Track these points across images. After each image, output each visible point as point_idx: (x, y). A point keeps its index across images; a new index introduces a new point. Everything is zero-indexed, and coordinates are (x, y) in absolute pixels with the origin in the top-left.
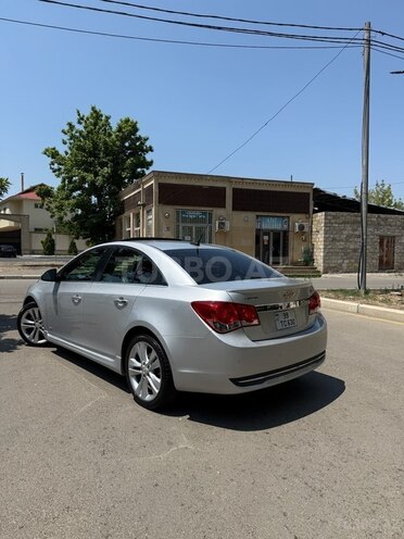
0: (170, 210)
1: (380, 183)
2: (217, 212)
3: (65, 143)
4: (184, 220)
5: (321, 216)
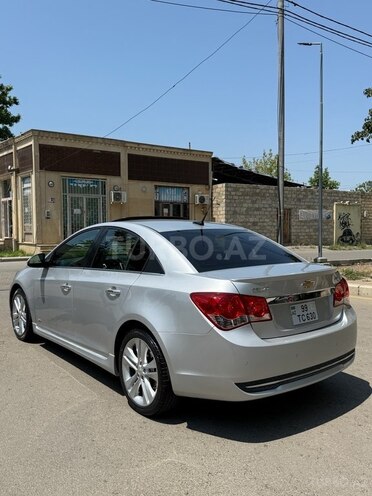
0: (55, 177)
1: (267, 152)
2: (111, 181)
4: (73, 190)
5: (221, 188)
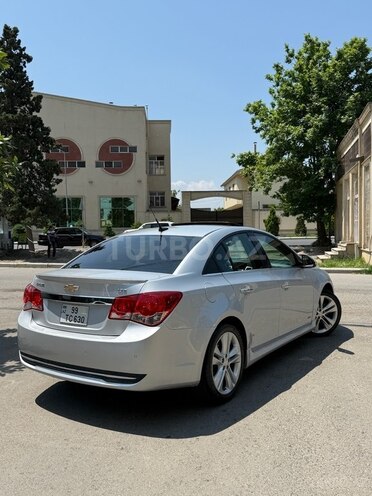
3: (271, 92)
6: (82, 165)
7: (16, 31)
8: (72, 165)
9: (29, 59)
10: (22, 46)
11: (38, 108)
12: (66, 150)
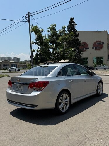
6: (89, 49)
7: (73, 18)
8: (86, 49)
9: (76, 25)
10: (74, 22)
11: (78, 36)
12: (84, 45)
